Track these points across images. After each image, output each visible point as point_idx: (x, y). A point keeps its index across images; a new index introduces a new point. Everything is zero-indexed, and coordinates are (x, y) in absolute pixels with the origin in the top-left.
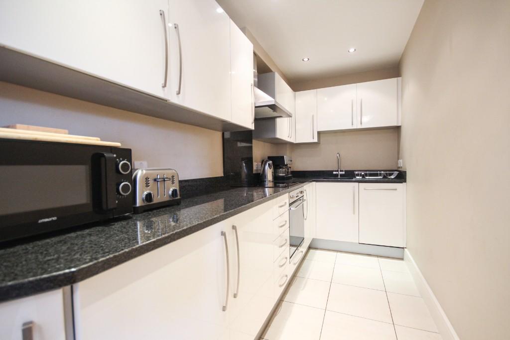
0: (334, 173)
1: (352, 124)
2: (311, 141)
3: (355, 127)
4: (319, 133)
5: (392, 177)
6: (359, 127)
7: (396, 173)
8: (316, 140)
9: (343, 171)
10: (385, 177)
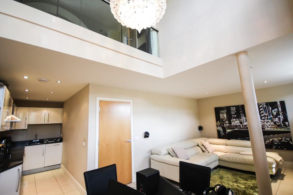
0: (34, 141)
1: (44, 122)
2: (24, 128)
3: (45, 123)
4: (29, 125)
5: (58, 140)
6: (47, 123)
7: (60, 139)
8: (26, 128)
9: (38, 140)
10: (56, 141)
